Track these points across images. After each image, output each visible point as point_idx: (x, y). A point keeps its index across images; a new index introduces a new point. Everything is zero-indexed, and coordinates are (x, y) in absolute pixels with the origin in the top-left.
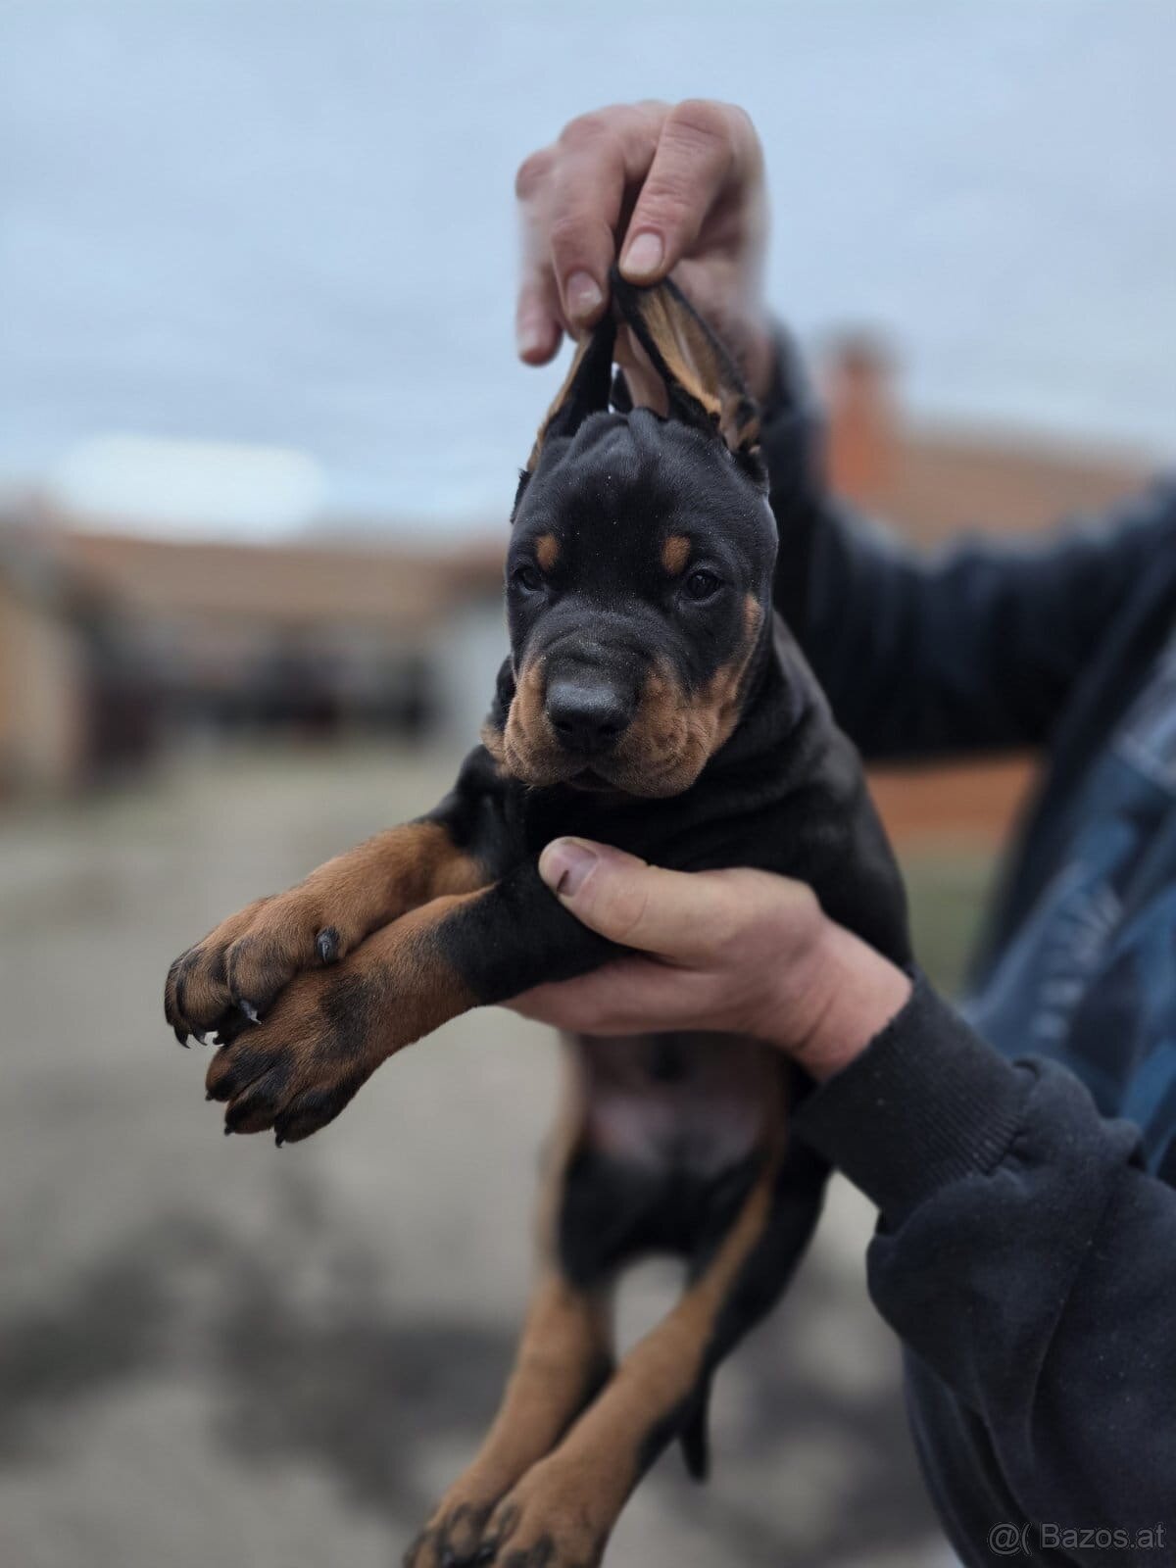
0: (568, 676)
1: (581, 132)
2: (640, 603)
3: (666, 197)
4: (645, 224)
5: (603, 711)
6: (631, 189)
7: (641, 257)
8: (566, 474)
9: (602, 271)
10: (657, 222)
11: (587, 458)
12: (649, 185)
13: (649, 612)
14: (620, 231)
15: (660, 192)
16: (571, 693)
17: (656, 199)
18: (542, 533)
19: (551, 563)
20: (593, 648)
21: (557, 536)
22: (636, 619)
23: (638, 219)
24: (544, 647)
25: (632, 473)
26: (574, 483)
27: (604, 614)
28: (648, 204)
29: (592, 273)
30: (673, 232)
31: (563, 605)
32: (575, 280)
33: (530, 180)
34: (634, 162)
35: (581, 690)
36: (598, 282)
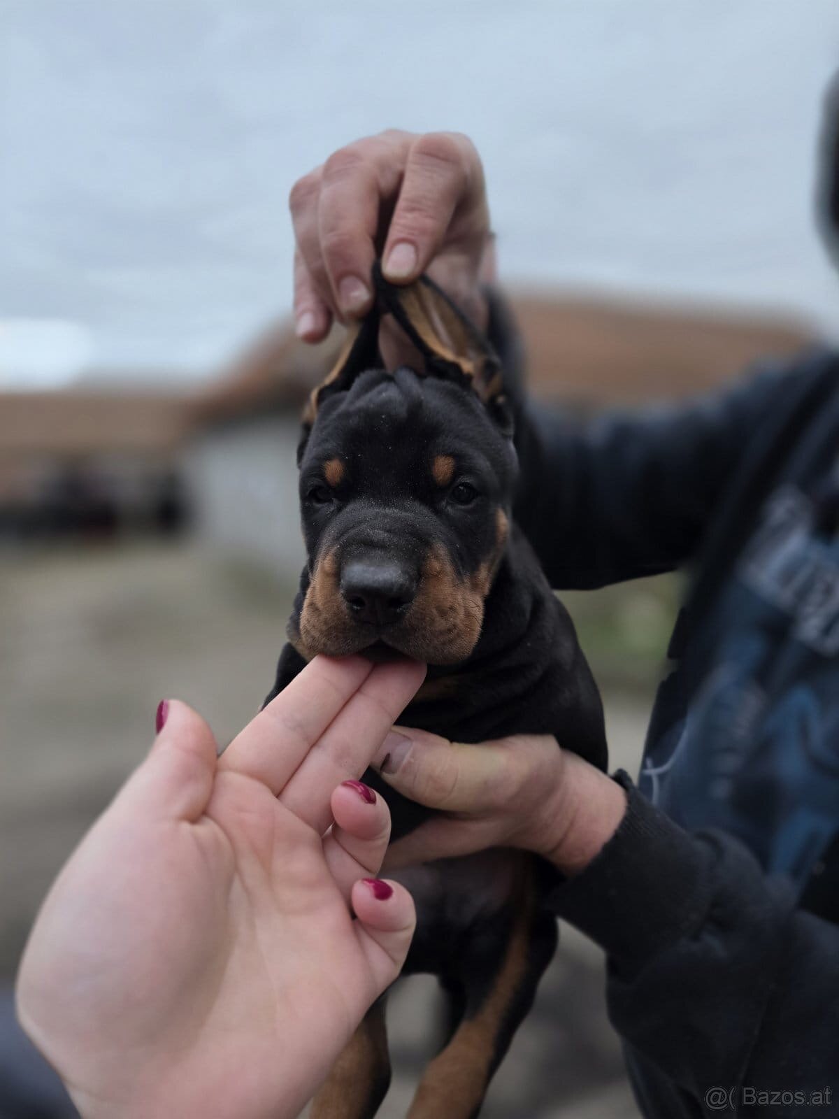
0: (359, 558)
1: (340, 163)
2: (417, 504)
3: (416, 214)
4: (402, 235)
5: (392, 584)
6: (386, 205)
7: (399, 262)
8: (347, 415)
9: (366, 271)
10: (413, 234)
11: (361, 403)
12: (401, 204)
13: (425, 510)
14: (379, 240)
15: (411, 210)
16: (362, 572)
17: (410, 216)
18: (328, 458)
19: (337, 480)
20: (380, 535)
21: (342, 460)
22: (414, 513)
23: (395, 232)
24: (337, 539)
25: (402, 411)
26: (354, 422)
27: (387, 510)
28: (401, 221)
29: (358, 276)
30: (425, 242)
31: (349, 508)
32: (347, 282)
33: (301, 198)
34: (387, 182)
35: (372, 569)
36: (364, 282)
